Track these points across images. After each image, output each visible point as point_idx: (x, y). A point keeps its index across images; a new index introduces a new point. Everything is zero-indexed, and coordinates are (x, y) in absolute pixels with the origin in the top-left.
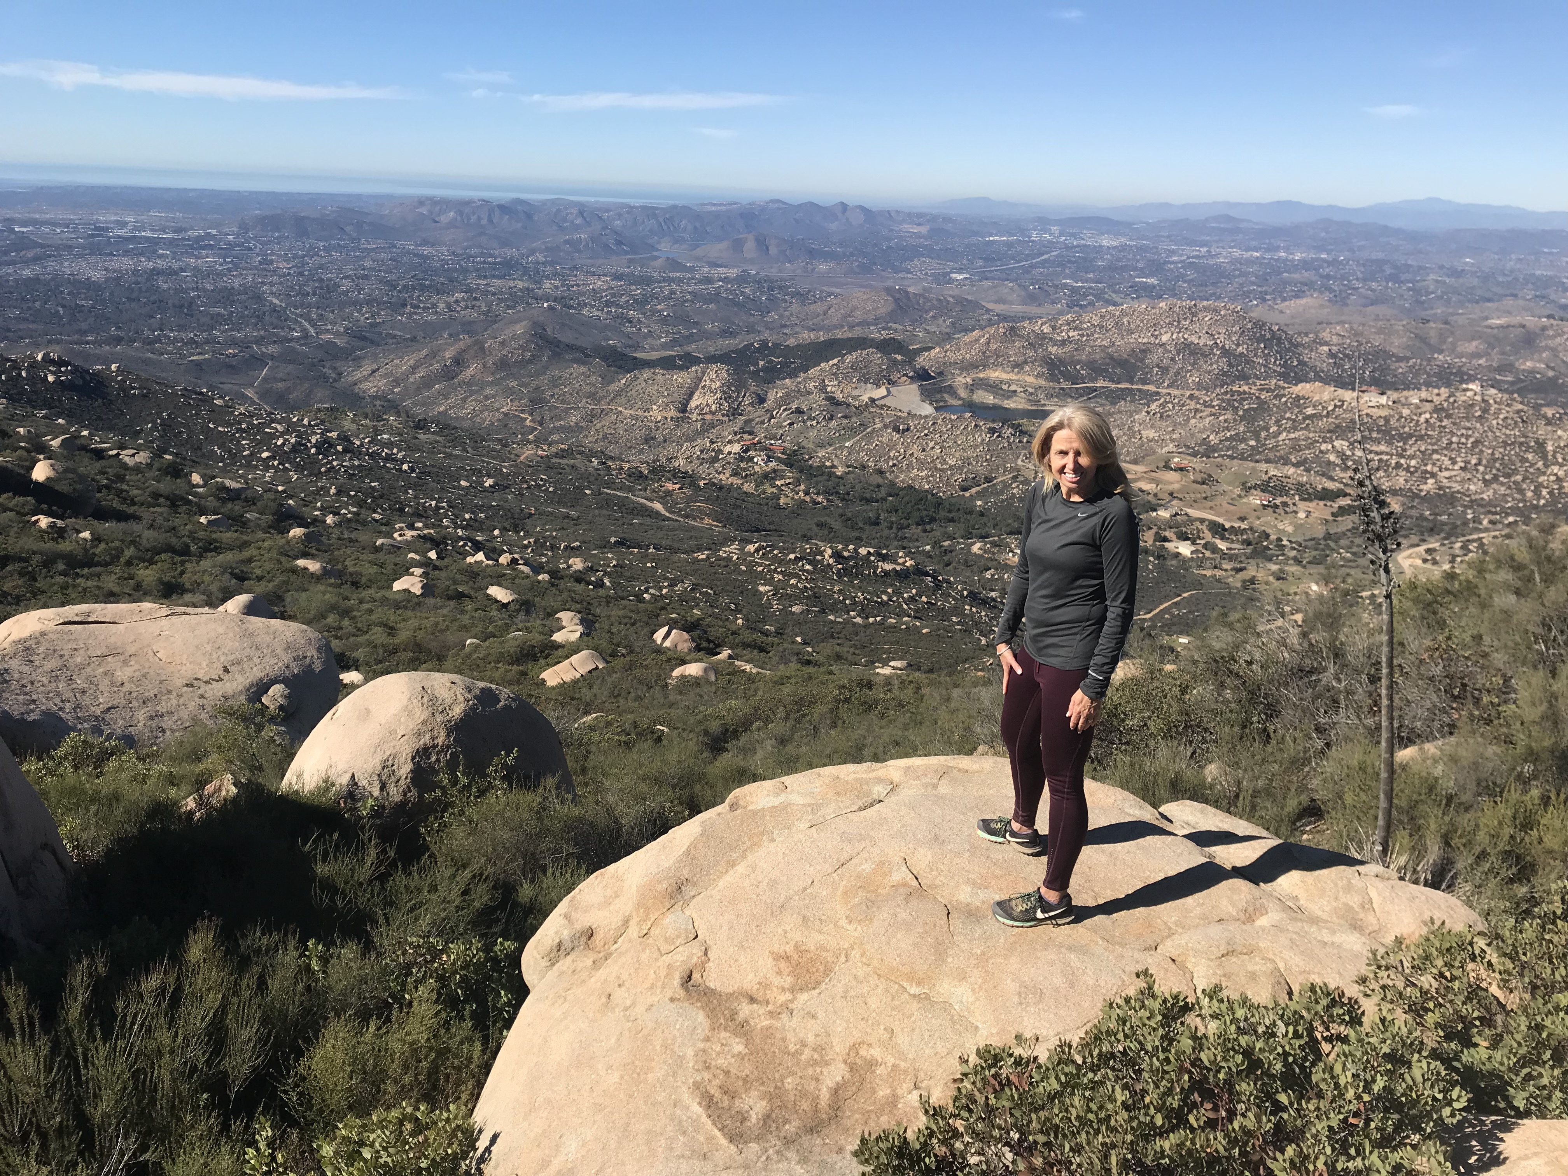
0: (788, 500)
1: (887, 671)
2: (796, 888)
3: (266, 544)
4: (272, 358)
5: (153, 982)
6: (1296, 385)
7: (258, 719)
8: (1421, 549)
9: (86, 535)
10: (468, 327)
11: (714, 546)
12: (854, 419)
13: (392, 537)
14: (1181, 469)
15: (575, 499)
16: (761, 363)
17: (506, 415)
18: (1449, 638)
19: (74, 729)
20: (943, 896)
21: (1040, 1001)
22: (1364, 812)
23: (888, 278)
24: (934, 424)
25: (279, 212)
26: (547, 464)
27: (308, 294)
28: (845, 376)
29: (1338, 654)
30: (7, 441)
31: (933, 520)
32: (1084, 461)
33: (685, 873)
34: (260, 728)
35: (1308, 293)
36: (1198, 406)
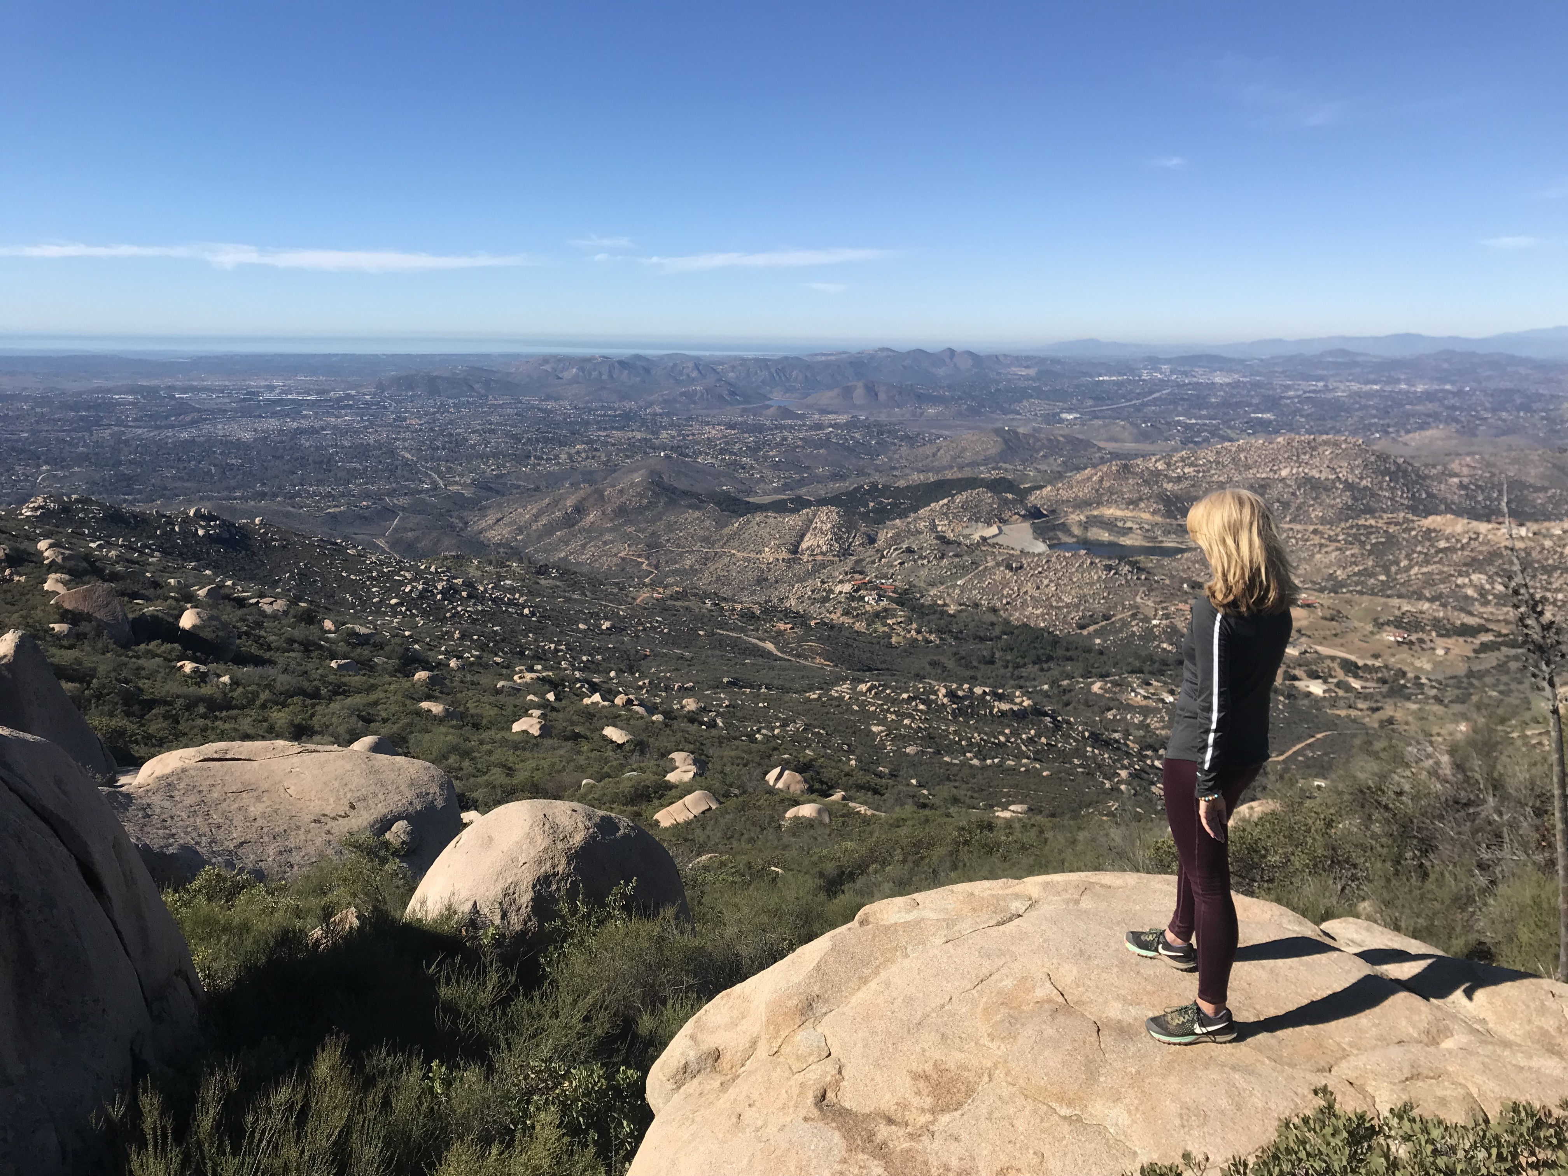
0: (900, 639)
1: (1007, 814)
2: (933, 1005)
3: (392, 687)
4: (403, 509)
5: (282, 1095)
6: (1426, 517)
7: (383, 853)
9: (226, 679)
10: (589, 477)
11: (826, 685)
12: (966, 558)
13: (512, 680)
14: (1309, 606)
15: (688, 639)
16: (872, 504)
17: (623, 559)
19: (209, 863)
20: (1092, 1012)
21: (1204, 1124)
23: (997, 420)
24: (1047, 562)
25: (413, 372)
26: (661, 607)
27: (438, 448)
28: (955, 516)
29: (1497, 785)
30: (159, 591)
31: (1049, 658)
33: (816, 990)
34: (384, 861)
35: (1433, 425)
36: (1323, 541)
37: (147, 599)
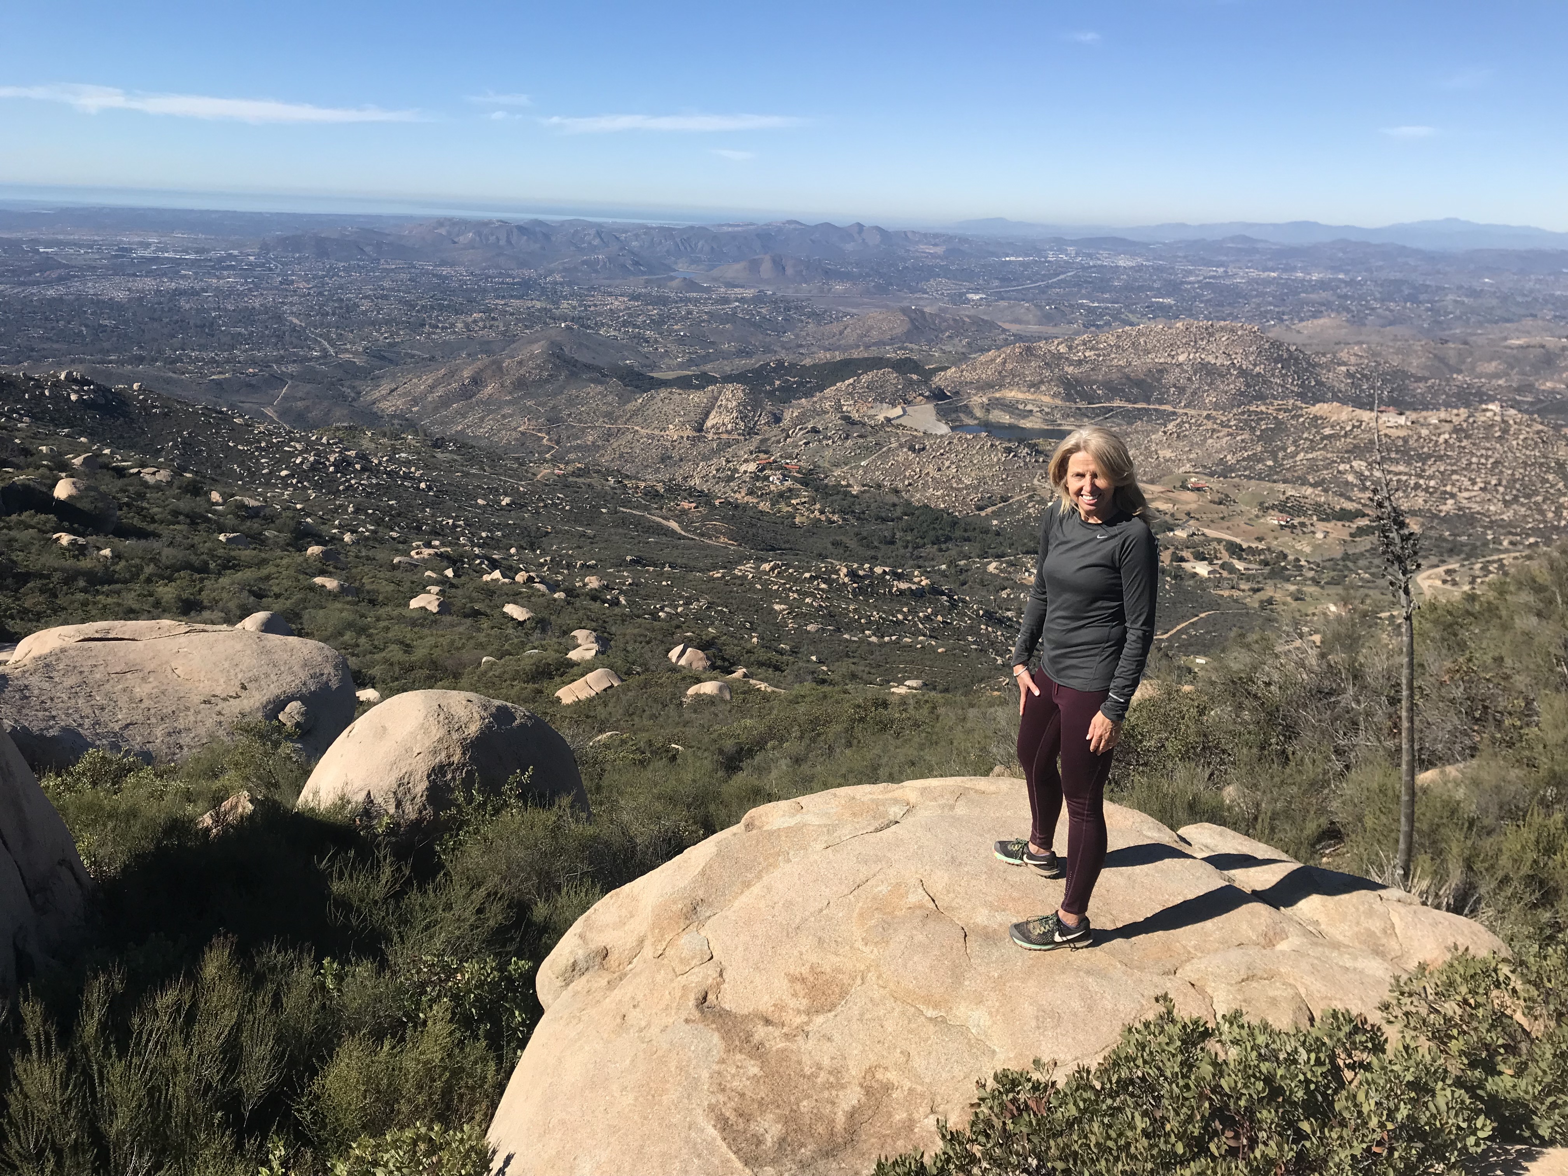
0: (804, 519)
1: (902, 690)
2: (812, 910)
3: (284, 562)
4: (292, 377)
5: (167, 999)
6: (1314, 405)
7: (275, 736)
8: (1441, 570)
9: (107, 552)
10: (486, 347)
11: (729, 565)
12: (870, 439)
13: (409, 555)
14: (1198, 489)
15: (591, 517)
16: (777, 382)
17: (523, 434)
18: (1470, 660)
19: (92, 745)
20: (961, 918)
21: (1058, 1025)
22: (1385, 836)
23: (905, 298)
24: (949, 443)
25: (300, 233)
26: (563, 483)
27: (327, 314)
28: (861, 396)
29: (1357, 676)
30: (30, 459)
31: (948, 539)
32: (1101, 483)
33: (701, 894)
34: (276, 745)
35: (1325, 313)
36: (1215, 426)
37: (17, 467)
